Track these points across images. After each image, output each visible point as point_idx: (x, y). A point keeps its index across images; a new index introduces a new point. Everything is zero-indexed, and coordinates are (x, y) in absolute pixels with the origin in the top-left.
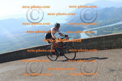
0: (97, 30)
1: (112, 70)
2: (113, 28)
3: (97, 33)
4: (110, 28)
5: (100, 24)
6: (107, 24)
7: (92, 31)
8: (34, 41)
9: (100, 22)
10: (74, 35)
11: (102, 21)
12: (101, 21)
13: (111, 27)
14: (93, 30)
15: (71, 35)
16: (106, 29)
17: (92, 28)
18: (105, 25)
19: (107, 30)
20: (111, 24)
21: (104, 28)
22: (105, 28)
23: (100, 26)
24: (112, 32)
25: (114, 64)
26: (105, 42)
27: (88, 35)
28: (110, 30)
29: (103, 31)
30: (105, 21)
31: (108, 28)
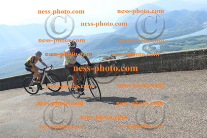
0: (160, 44)
1: (166, 97)
2: (184, 42)
3: (160, 48)
4: (180, 41)
6: (175, 35)
7: (152, 45)
10: (126, 50)
11: (169, 31)
13: (181, 39)
15: (121, 50)
16: (173, 43)
18: (172, 37)
19: (174, 44)
20: (182, 35)
21: (170, 41)
22: (173, 41)
23: (164, 38)
24: (183, 48)
25: (169, 90)
26: (163, 63)
28: (179, 45)
29: (169, 46)
30: (172, 30)
31: (176, 41)
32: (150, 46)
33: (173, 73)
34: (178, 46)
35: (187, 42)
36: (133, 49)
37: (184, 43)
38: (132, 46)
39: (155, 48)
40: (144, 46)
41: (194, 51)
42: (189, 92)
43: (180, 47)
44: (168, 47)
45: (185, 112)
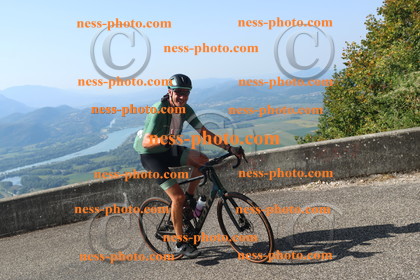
4: (61, 166)
5: (29, 156)
9: (30, 148)
11: (37, 147)
12: (34, 145)
16: (48, 170)
18: (45, 159)
19: (51, 173)
21: (41, 167)
22: (47, 167)
23: (30, 162)
24: (68, 179)
28: (60, 173)
29: (40, 177)
31: (53, 166)
33: (39, 233)
34: (58, 177)
35: (75, 167)
37: (70, 170)
41: (74, 188)
43: (63, 177)
44: (39, 179)
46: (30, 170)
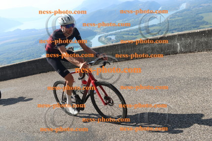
0: (115, 34)
3: (116, 38)
8: (19, 53)
11: (123, 21)
13: (134, 30)
14: (110, 35)
16: (128, 33)
17: (107, 32)
19: (129, 34)
21: (124, 31)
22: (127, 31)
23: (119, 29)
26: (121, 52)
27: (102, 42)
28: (133, 34)
29: (124, 36)
30: (126, 21)
31: (130, 31)
32: (106, 37)
34: (131, 36)
36: (89, 41)
37: (137, 33)
38: (88, 38)
39: (111, 39)
40: (99, 38)
42: (149, 78)
43: (134, 36)
44: (123, 37)
45: (147, 97)
46: (119, 32)
